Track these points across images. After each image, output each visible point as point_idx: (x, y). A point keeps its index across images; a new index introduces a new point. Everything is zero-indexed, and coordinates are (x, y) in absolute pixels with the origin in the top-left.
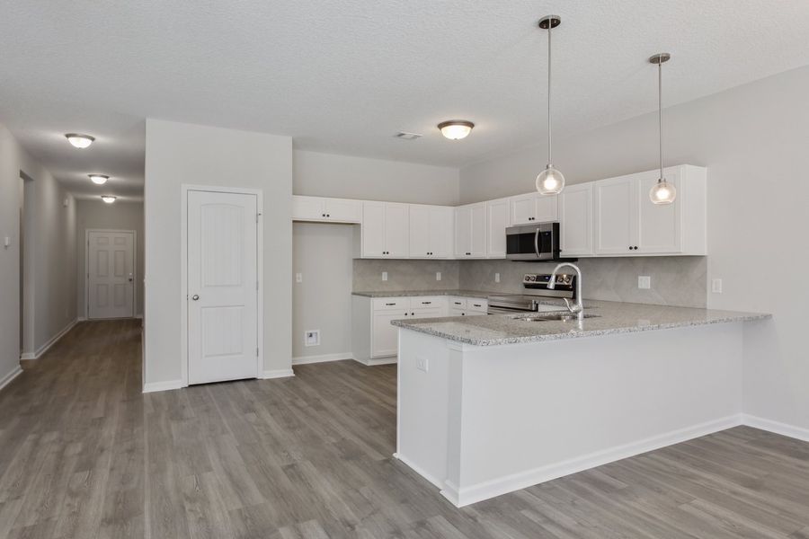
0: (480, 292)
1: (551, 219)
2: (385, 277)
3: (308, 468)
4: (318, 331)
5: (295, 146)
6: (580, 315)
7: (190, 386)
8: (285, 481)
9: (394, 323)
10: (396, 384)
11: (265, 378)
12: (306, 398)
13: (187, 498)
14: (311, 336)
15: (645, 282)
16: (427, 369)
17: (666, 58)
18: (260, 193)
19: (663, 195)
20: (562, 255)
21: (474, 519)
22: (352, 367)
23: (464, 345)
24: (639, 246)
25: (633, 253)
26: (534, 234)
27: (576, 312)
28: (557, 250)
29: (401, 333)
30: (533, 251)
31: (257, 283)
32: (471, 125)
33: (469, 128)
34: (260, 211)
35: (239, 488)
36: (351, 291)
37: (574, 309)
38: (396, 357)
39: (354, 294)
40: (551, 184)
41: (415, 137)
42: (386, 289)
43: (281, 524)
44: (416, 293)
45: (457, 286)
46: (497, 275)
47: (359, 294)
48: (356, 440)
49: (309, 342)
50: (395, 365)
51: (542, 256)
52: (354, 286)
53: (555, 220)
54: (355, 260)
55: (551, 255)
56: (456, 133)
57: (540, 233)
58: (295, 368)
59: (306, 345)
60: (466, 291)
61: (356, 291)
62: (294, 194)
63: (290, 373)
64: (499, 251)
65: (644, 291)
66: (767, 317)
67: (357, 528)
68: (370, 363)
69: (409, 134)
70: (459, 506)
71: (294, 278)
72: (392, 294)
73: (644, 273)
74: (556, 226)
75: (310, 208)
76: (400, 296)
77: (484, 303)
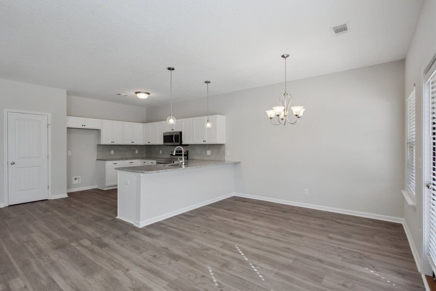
0: (154, 158)
1: (179, 130)
2: (112, 152)
3: (80, 226)
4: (80, 177)
5: (68, 93)
6: (183, 163)
7: (9, 206)
8: (71, 231)
9: (116, 169)
10: (117, 195)
11: (52, 199)
12: (75, 204)
13: (24, 242)
14: (76, 179)
15: (209, 152)
16: (129, 183)
17: (209, 82)
18: (49, 115)
19: (209, 125)
20: (183, 143)
21: (145, 230)
22: (97, 191)
23: (141, 174)
24: (206, 141)
25: (204, 143)
26: (173, 136)
27: (182, 163)
28: (181, 142)
29: (119, 173)
30: (173, 142)
31: (48, 155)
32: (149, 94)
33: (148, 95)
34: (50, 123)
35: (49, 236)
36: (96, 159)
37: (181, 161)
38: (117, 185)
39: (97, 160)
40: (171, 121)
41: (126, 96)
42: (112, 157)
43: (71, 242)
44: (127, 159)
45: (145, 155)
46: (161, 151)
47: (100, 160)
48: (100, 215)
49: (75, 182)
50: (117, 189)
51: (176, 144)
52: (97, 156)
53: (180, 130)
54: (98, 145)
55: (179, 143)
56: (142, 96)
57: (175, 135)
58: (69, 194)
59: (74, 183)
60: (148, 157)
61: (99, 158)
62: (67, 115)
63: (66, 196)
64: (161, 142)
65: (208, 156)
66: (239, 162)
67: (102, 238)
68: (106, 189)
69: (123, 94)
70: (140, 227)
71: (67, 153)
72: (116, 159)
73: (209, 149)
74: (181, 133)
75: (75, 122)
76: (119, 160)
77: (155, 162)
